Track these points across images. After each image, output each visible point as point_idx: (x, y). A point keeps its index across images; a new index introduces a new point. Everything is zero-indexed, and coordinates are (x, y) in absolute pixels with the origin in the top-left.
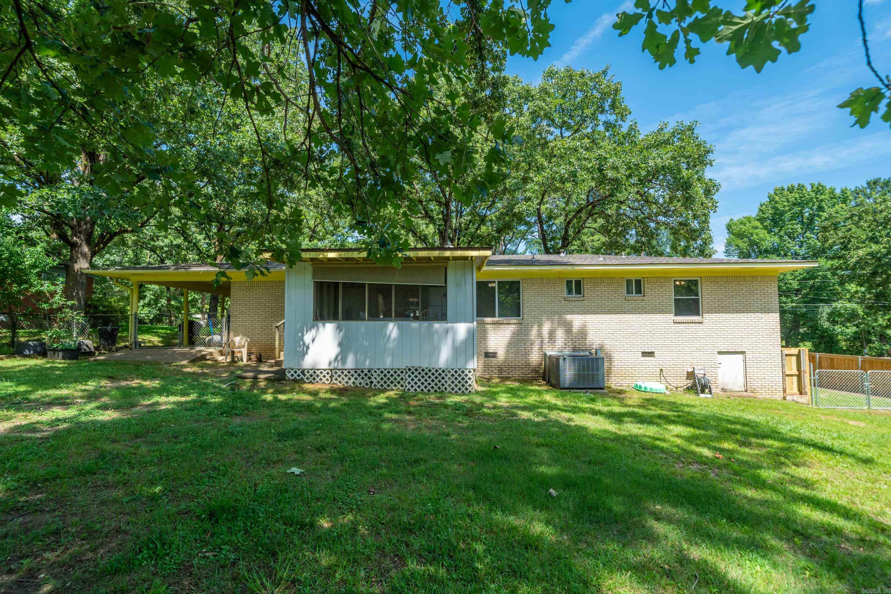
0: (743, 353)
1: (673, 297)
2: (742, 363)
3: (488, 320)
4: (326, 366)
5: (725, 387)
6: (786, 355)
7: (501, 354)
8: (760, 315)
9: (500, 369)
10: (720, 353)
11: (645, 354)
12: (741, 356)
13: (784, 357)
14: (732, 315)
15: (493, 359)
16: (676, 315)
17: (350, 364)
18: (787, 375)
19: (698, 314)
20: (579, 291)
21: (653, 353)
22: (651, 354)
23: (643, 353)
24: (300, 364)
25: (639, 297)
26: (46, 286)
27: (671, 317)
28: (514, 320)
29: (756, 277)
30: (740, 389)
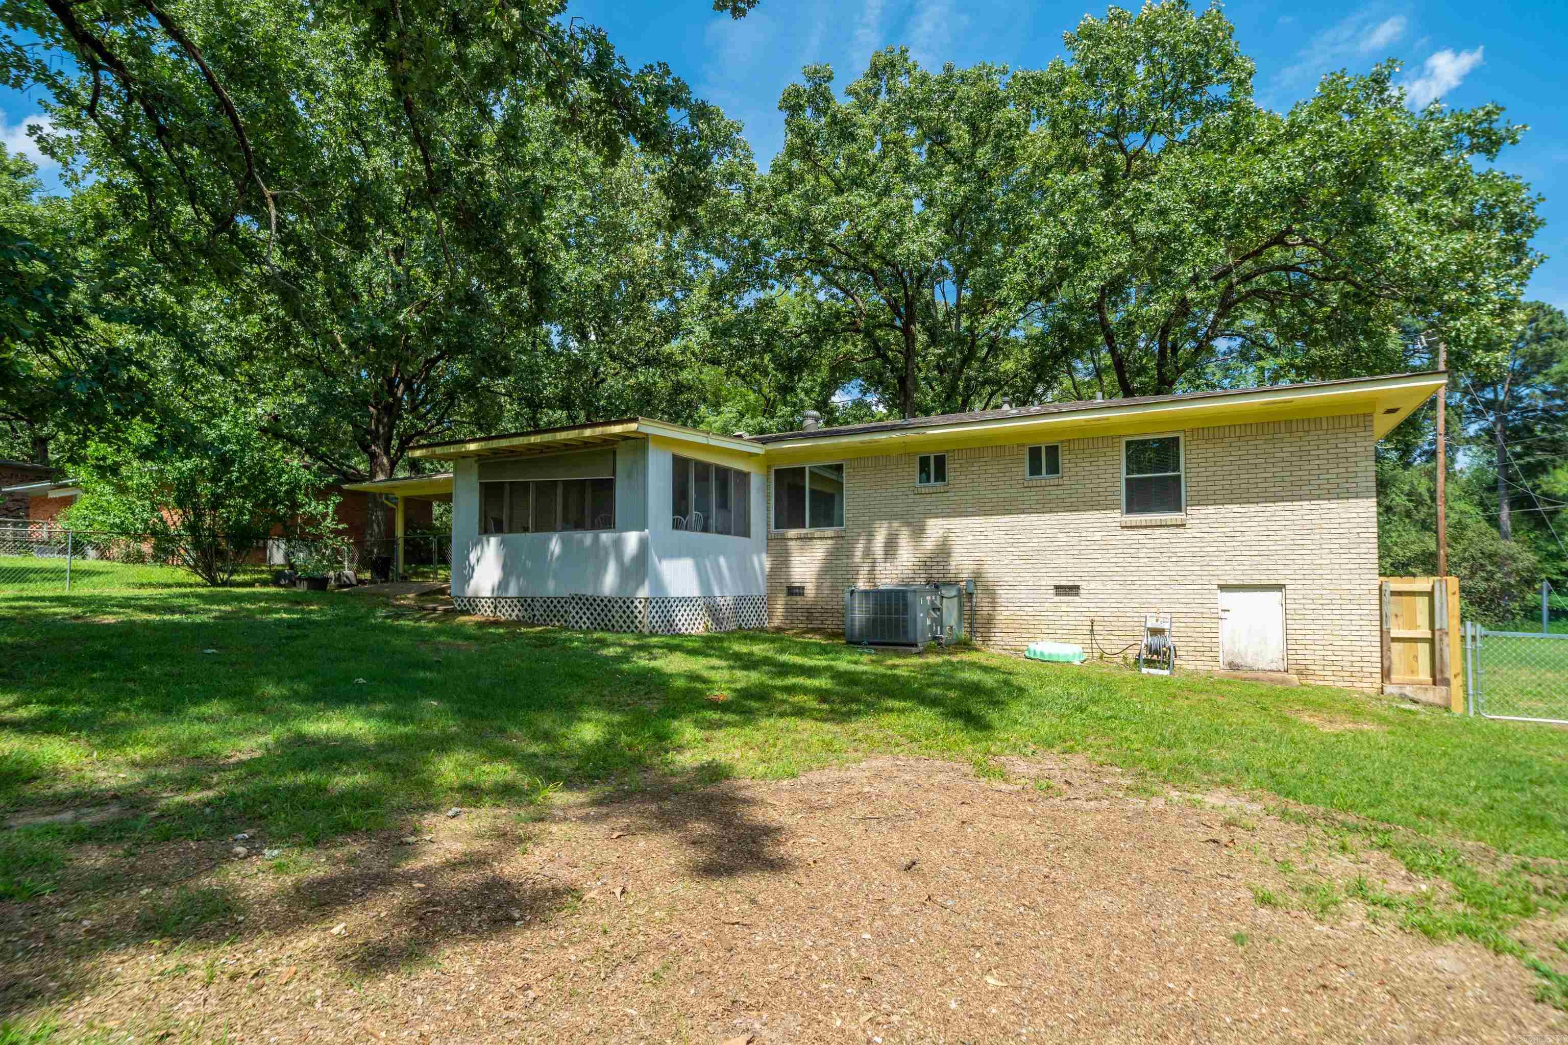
0: (1280, 587)
1: (1124, 475)
2: (1279, 611)
3: (792, 533)
4: (489, 595)
5: (1238, 661)
6: (1393, 593)
7: (810, 589)
8: (1325, 504)
9: (809, 614)
10: (1223, 588)
11: (1061, 590)
12: (1277, 596)
13: (1387, 598)
14: (1253, 508)
15: (798, 598)
16: (1130, 510)
17: (513, 591)
18: (1394, 640)
19: (1178, 508)
20: (941, 475)
21: (1077, 587)
22: (1073, 590)
23: (1057, 587)
24: (463, 590)
25: (1053, 479)
26: (315, 507)
27: (1117, 517)
28: (829, 532)
29: (1317, 421)
30: (1274, 667)
